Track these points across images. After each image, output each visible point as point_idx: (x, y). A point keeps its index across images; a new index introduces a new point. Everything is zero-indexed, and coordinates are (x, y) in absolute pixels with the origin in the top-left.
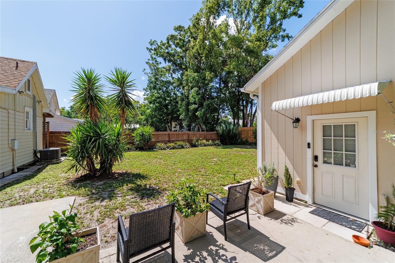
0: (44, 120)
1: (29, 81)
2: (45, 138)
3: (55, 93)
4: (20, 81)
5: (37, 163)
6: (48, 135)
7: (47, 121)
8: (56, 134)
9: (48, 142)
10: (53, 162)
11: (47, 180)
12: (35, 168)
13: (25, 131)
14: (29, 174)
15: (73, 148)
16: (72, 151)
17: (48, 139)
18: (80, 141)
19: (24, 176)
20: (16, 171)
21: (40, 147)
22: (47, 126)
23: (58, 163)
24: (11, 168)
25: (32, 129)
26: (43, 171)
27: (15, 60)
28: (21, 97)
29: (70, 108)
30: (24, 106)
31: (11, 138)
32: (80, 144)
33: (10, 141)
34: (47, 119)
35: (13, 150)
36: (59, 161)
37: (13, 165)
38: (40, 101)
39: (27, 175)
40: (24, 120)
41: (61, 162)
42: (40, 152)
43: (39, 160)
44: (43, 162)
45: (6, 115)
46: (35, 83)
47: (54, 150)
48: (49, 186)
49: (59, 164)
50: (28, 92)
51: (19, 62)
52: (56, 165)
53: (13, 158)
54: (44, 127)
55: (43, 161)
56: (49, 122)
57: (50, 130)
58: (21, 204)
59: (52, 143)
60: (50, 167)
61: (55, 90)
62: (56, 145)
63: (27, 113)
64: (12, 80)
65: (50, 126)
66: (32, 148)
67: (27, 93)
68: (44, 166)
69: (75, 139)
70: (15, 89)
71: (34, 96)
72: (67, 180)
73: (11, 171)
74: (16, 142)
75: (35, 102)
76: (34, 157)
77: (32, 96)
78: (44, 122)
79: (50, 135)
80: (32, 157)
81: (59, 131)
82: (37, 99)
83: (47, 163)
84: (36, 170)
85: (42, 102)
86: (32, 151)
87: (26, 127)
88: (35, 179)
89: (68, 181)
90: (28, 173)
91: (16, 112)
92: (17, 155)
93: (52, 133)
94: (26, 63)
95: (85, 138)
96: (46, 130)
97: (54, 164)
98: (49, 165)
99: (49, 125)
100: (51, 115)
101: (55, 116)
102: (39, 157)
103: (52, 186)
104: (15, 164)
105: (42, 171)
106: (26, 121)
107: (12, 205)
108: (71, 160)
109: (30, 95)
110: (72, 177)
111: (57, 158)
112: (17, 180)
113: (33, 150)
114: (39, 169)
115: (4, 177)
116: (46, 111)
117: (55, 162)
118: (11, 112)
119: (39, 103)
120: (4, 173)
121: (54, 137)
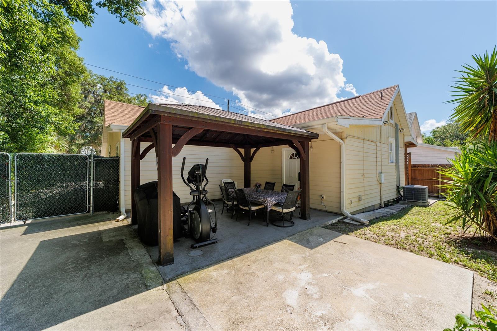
0: (406, 150)
1: (391, 108)
2: (407, 172)
3: (417, 116)
4: (384, 111)
5: (400, 202)
6: (410, 169)
7: (408, 152)
8: (419, 168)
9: (410, 177)
10: (418, 204)
11: (416, 226)
12: (400, 207)
13: (389, 164)
14: (395, 213)
15: (456, 189)
16: (454, 193)
17: (410, 173)
18: (471, 179)
19: (391, 214)
20: (383, 206)
21: (403, 184)
22: (409, 157)
23: (425, 207)
24: (379, 202)
25: (395, 161)
26: (409, 213)
27: (379, 91)
28: (385, 127)
29: (432, 134)
30: (388, 137)
31: (378, 172)
32: (470, 184)
33: (378, 174)
34: (409, 150)
35: (380, 184)
36: (426, 204)
37: (381, 199)
38: (402, 129)
39: (393, 213)
40: (388, 152)
41: (428, 206)
42: (404, 188)
43: (402, 198)
44: (406, 202)
45: (374, 147)
46: (396, 108)
47: (419, 189)
48: (422, 235)
49: (427, 208)
50: (390, 120)
51: (383, 92)
52: (424, 208)
53: (380, 192)
54: (406, 159)
55: (406, 200)
56: (411, 153)
57: (412, 163)
58: (395, 247)
59: (415, 179)
60: (416, 209)
61: (416, 113)
62: (419, 182)
63: (391, 144)
64: (379, 112)
65: (412, 158)
66: (396, 184)
67: (391, 122)
68: (409, 206)
69: (460, 176)
70: (381, 120)
71: (396, 124)
72: (446, 235)
73: (379, 205)
74: (383, 175)
75: (398, 130)
76: (397, 194)
77: (394, 125)
78: (406, 154)
79: (413, 169)
80: (395, 193)
81: (424, 163)
82: (399, 127)
83: (411, 203)
84: (400, 209)
85: (404, 130)
86: (396, 187)
87: (390, 160)
88: (402, 221)
89: (448, 237)
90: (394, 211)
91: (382, 144)
92: (383, 189)
93: (414, 166)
94: (389, 90)
95: (481, 174)
96: (408, 163)
97: (420, 206)
98: (415, 206)
99: (411, 156)
100: (414, 144)
101: (418, 145)
102: (402, 194)
103: (425, 237)
104: (382, 199)
105: (407, 213)
106: (390, 153)
107: (387, 244)
108: (454, 208)
109: (393, 124)
110: (453, 233)
111: (424, 199)
112: (385, 216)
113: (397, 185)
114: (403, 209)
115: (374, 210)
116: (408, 139)
117: (421, 204)
118: (378, 144)
119: (401, 131)
120: (374, 205)
121: (417, 172)
